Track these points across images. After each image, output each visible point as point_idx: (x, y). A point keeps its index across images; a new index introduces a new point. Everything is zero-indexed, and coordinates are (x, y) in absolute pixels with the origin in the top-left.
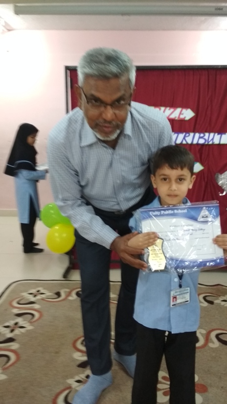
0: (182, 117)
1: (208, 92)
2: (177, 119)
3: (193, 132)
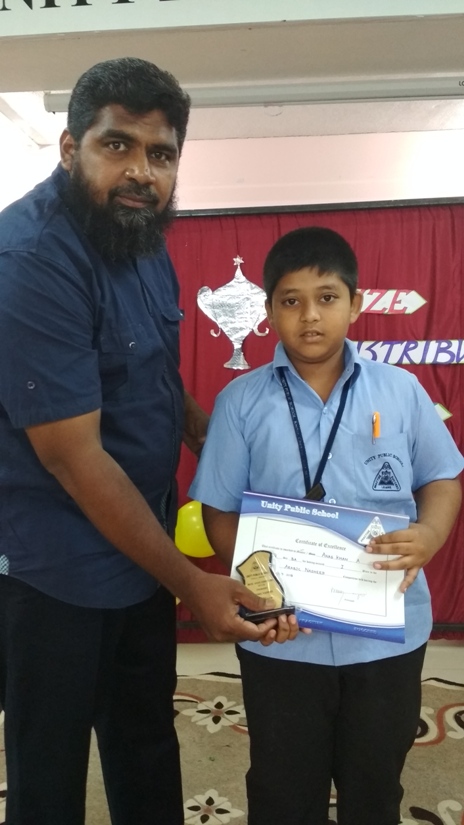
0: (398, 307)
2: (386, 312)
3: (425, 339)
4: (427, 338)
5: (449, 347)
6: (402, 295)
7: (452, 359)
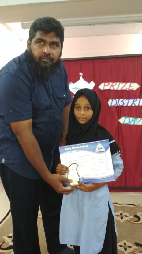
0: (131, 88)
2: (127, 89)
3: (139, 98)
6: (132, 84)
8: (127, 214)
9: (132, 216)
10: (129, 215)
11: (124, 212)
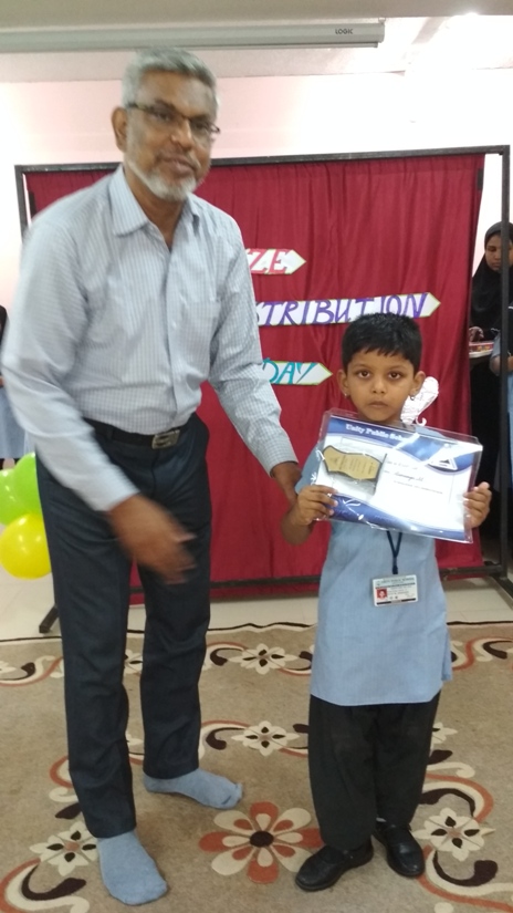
0: (278, 267)
1: (330, 213)
2: (267, 272)
3: (305, 299)
4: (307, 298)
5: (328, 307)
6: (282, 254)
7: (331, 319)
8: (280, 652)
9: (294, 654)
10: (286, 653)
11: (270, 647)
